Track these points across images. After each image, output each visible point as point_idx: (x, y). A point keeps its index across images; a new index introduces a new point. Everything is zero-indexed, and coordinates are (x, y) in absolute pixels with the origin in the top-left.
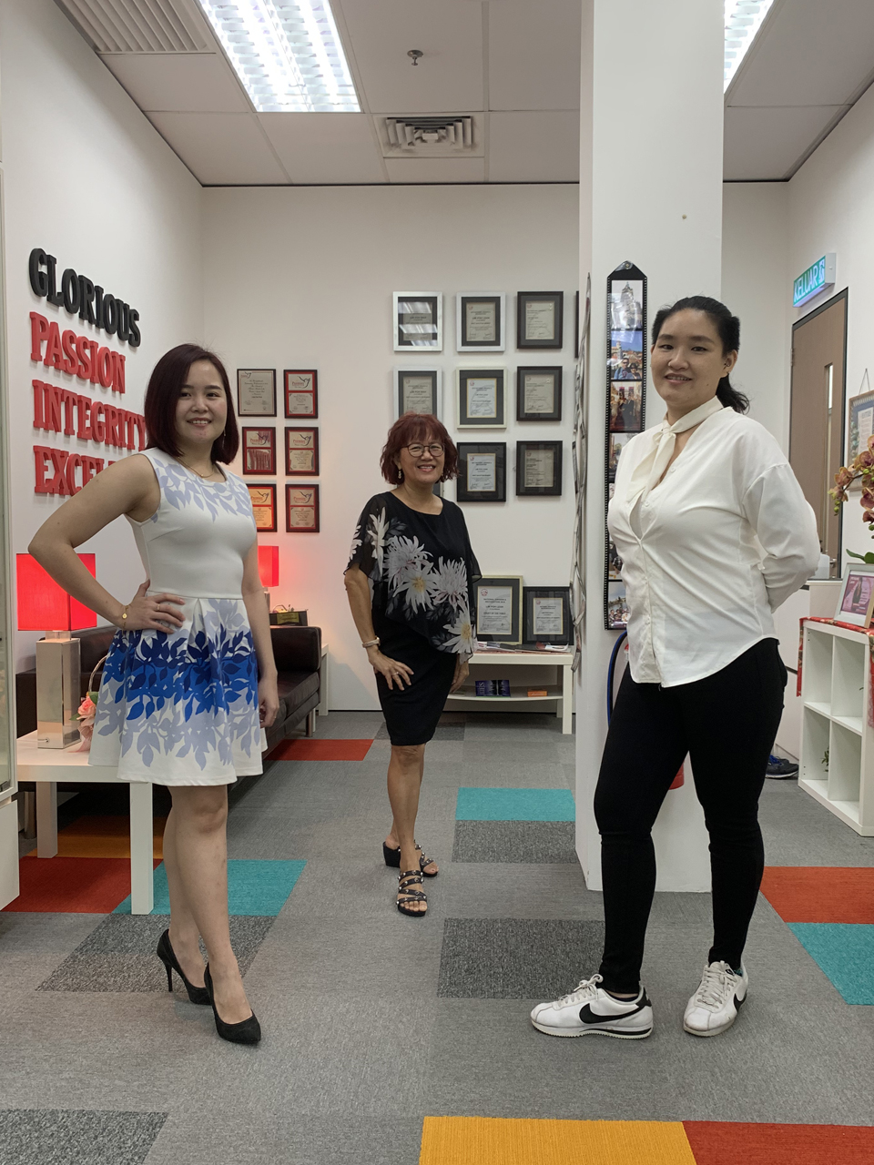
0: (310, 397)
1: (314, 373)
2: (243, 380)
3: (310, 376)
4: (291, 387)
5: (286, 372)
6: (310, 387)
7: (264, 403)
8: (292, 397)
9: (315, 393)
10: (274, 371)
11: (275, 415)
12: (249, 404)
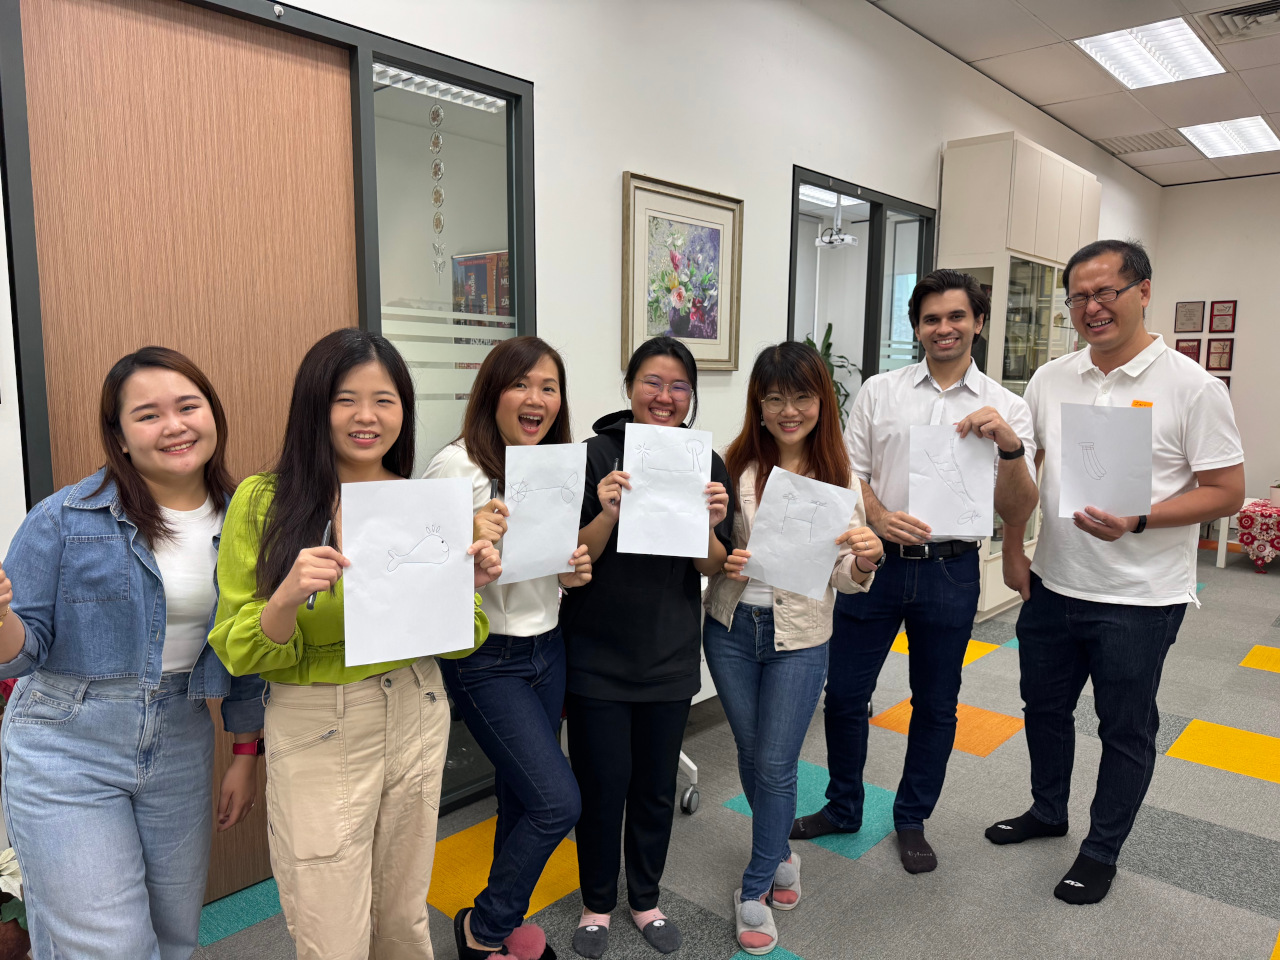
0: (1230, 319)
1: (1235, 303)
2: (1180, 310)
3: (1232, 305)
4: (1215, 313)
5: (1213, 304)
6: (1231, 312)
7: (1194, 323)
8: (1215, 320)
9: (1234, 315)
10: (1204, 303)
11: (1202, 331)
12: (1183, 324)
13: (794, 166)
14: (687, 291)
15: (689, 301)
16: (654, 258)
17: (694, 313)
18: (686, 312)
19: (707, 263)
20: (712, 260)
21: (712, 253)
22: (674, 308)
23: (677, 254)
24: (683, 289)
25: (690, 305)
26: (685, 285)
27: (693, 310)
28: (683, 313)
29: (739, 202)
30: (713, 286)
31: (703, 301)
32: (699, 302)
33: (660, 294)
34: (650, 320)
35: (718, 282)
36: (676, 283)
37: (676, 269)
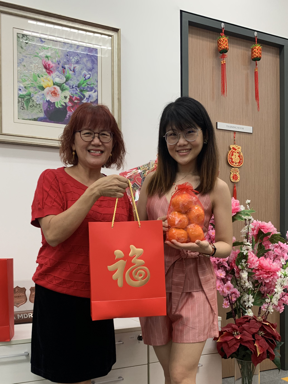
13: (181, 11)
14: (63, 90)
15: (66, 97)
16: (24, 63)
17: (72, 107)
18: (62, 105)
19: (84, 72)
20: (90, 70)
21: (89, 65)
22: (48, 102)
23: (50, 62)
24: (58, 88)
25: (67, 100)
26: (60, 85)
27: (70, 104)
28: (58, 106)
29: (116, 30)
30: (91, 89)
31: (83, 99)
32: (76, 99)
33: (31, 90)
34: (22, 108)
35: (97, 86)
36: (51, 83)
37: (49, 73)
